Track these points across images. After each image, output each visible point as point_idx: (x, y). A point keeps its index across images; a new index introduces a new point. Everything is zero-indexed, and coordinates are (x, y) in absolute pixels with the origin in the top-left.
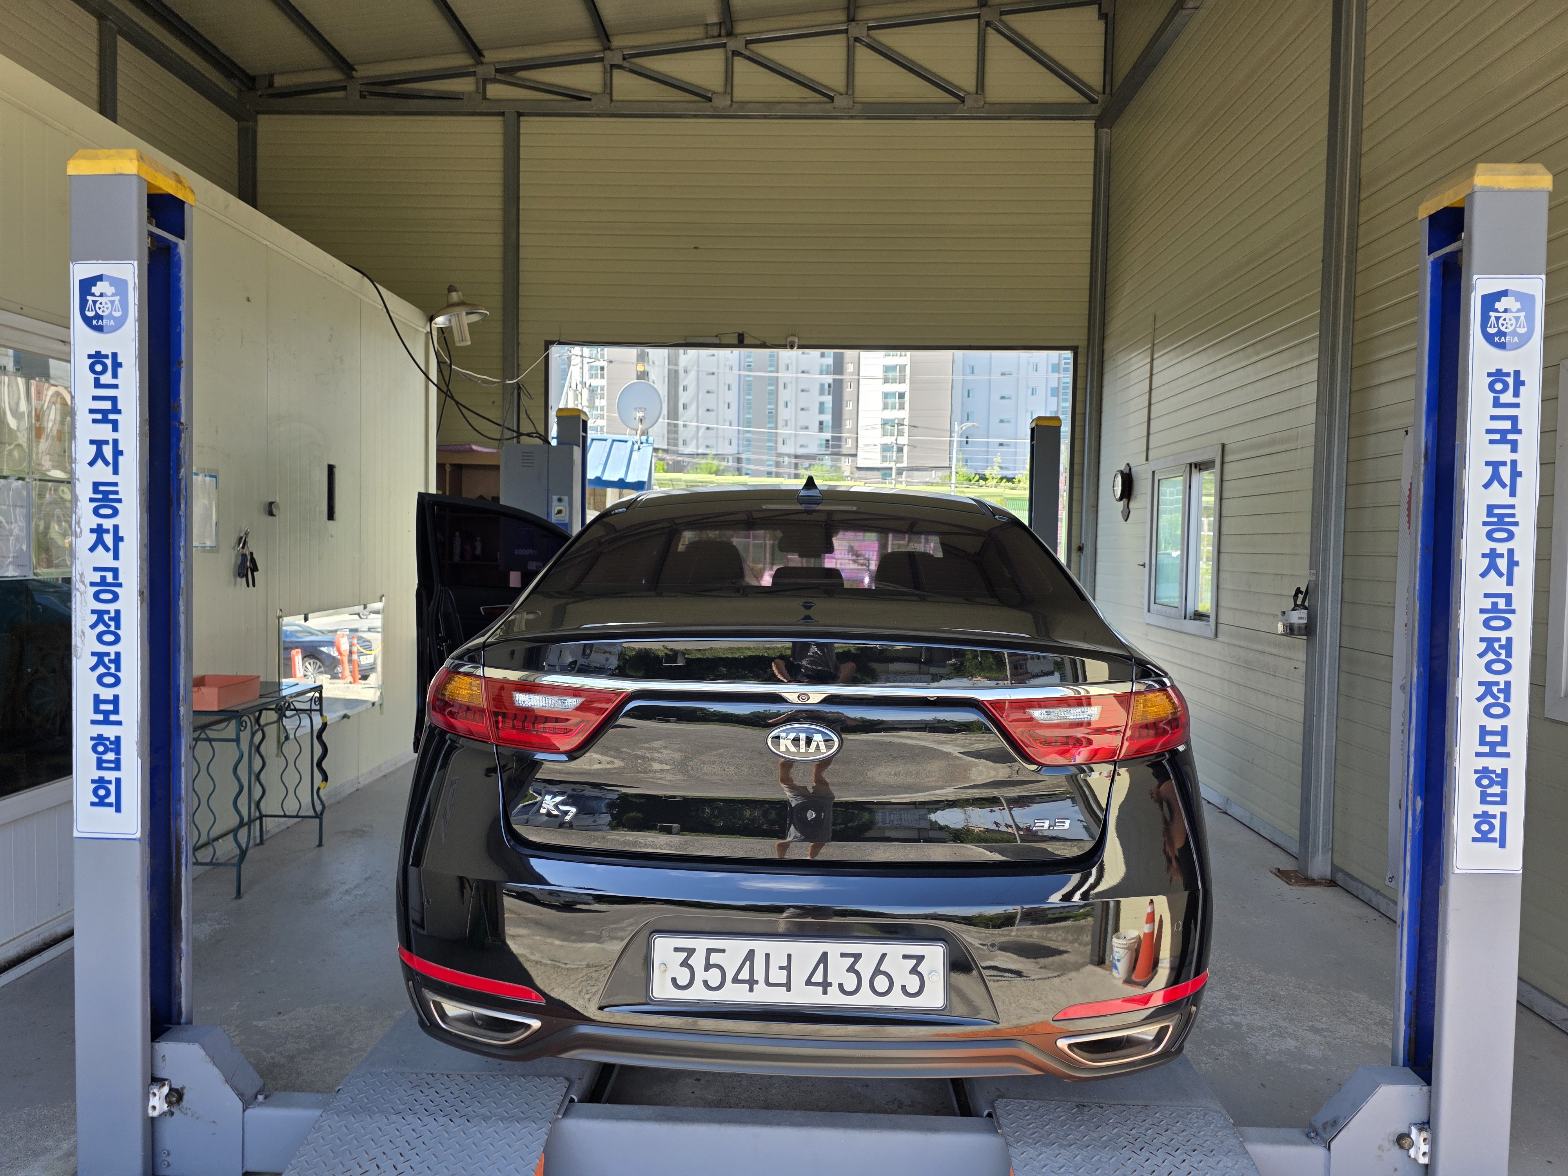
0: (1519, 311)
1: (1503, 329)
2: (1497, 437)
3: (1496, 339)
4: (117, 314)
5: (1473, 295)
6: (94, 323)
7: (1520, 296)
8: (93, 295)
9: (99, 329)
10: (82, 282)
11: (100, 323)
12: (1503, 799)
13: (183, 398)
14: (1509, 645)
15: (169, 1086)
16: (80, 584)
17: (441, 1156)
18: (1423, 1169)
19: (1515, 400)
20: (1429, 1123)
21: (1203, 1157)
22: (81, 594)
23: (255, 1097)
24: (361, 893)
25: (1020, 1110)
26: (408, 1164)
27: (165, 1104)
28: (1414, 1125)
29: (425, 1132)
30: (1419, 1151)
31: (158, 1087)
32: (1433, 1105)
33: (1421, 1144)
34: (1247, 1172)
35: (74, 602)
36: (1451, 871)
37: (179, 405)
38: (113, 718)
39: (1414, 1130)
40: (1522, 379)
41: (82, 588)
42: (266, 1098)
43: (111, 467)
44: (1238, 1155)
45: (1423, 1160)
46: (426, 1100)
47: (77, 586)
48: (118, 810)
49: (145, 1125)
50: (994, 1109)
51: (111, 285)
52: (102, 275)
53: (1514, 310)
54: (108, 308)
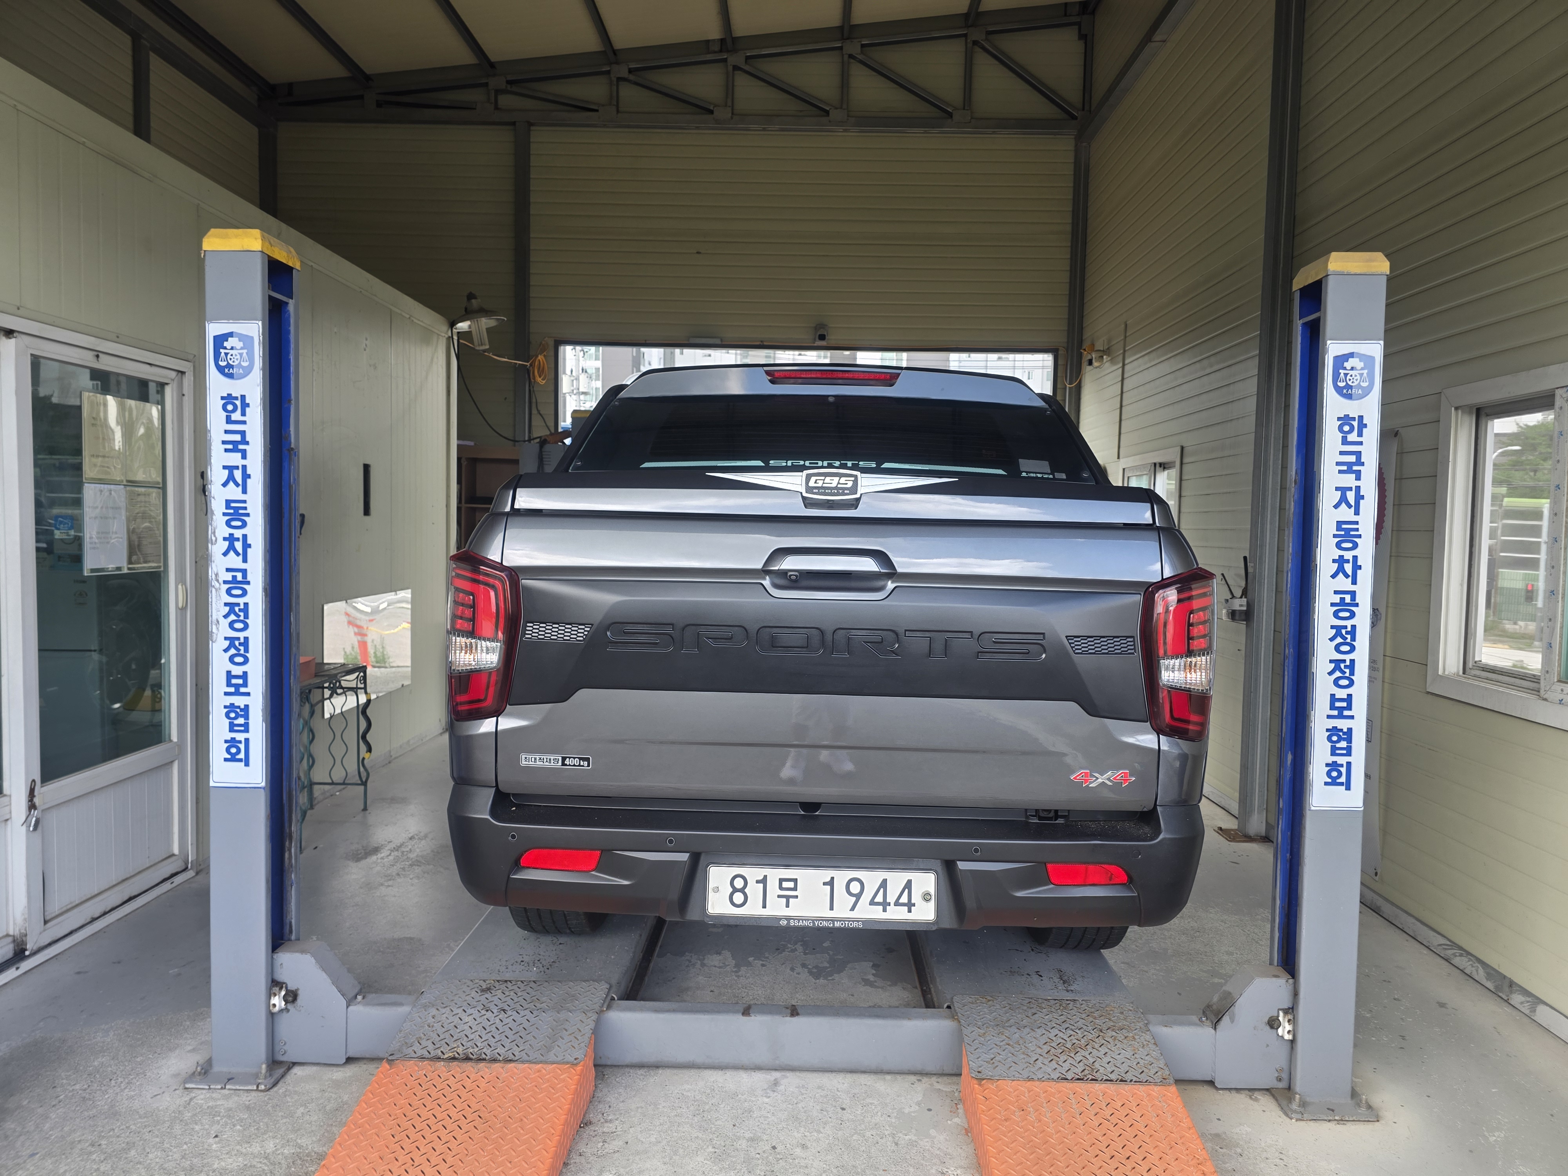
0: (1362, 369)
1: (1350, 383)
2: (1345, 468)
3: (1345, 391)
4: (245, 364)
5: (1327, 357)
6: (226, 371)
7: (1362, 357)
8: (225, 348)
9: (230, 376)
10: (214, 337)
11: (231, 371)
12: (1349, 751)
13: (292, 429)
14: (1353, 631)
15: (286, 988)
16: (216, 582)
17: (512, 1037)
18: (1289, 1044)
19: (1359, 439)
20: (1292, 1008)
21: (1114, 1034)
22: (216, 590)
23: (356, 997)
24: (408, 849)
25: (972, 1003)
26: (486, 1043)
27: (283, 1003)
28: (1281, 1009)
29: (498, 1021)
30: (1285, 1029)
31: (277, 989)
32: (1296, 994)
33: (1287, 1024)
34: (1148, 1045)
35: (210, 597)
36: (1307, 808)
37: (289, 435)
38: (242, 690)
39: (1281, 1014)
40: (1365, 422)
41: (217, 585)
42: (364, 998)
43: (240, 488)
44: (1142, 1032)
45: (1288, 1037)
46: (495, 999)
47: (213, 584)
48: (247, 764)
49: (267, 1019)
50: (953, 1002)
51: (240, 341)
52: (232, 332)
53: (1358, 368)
54: (237, 359)
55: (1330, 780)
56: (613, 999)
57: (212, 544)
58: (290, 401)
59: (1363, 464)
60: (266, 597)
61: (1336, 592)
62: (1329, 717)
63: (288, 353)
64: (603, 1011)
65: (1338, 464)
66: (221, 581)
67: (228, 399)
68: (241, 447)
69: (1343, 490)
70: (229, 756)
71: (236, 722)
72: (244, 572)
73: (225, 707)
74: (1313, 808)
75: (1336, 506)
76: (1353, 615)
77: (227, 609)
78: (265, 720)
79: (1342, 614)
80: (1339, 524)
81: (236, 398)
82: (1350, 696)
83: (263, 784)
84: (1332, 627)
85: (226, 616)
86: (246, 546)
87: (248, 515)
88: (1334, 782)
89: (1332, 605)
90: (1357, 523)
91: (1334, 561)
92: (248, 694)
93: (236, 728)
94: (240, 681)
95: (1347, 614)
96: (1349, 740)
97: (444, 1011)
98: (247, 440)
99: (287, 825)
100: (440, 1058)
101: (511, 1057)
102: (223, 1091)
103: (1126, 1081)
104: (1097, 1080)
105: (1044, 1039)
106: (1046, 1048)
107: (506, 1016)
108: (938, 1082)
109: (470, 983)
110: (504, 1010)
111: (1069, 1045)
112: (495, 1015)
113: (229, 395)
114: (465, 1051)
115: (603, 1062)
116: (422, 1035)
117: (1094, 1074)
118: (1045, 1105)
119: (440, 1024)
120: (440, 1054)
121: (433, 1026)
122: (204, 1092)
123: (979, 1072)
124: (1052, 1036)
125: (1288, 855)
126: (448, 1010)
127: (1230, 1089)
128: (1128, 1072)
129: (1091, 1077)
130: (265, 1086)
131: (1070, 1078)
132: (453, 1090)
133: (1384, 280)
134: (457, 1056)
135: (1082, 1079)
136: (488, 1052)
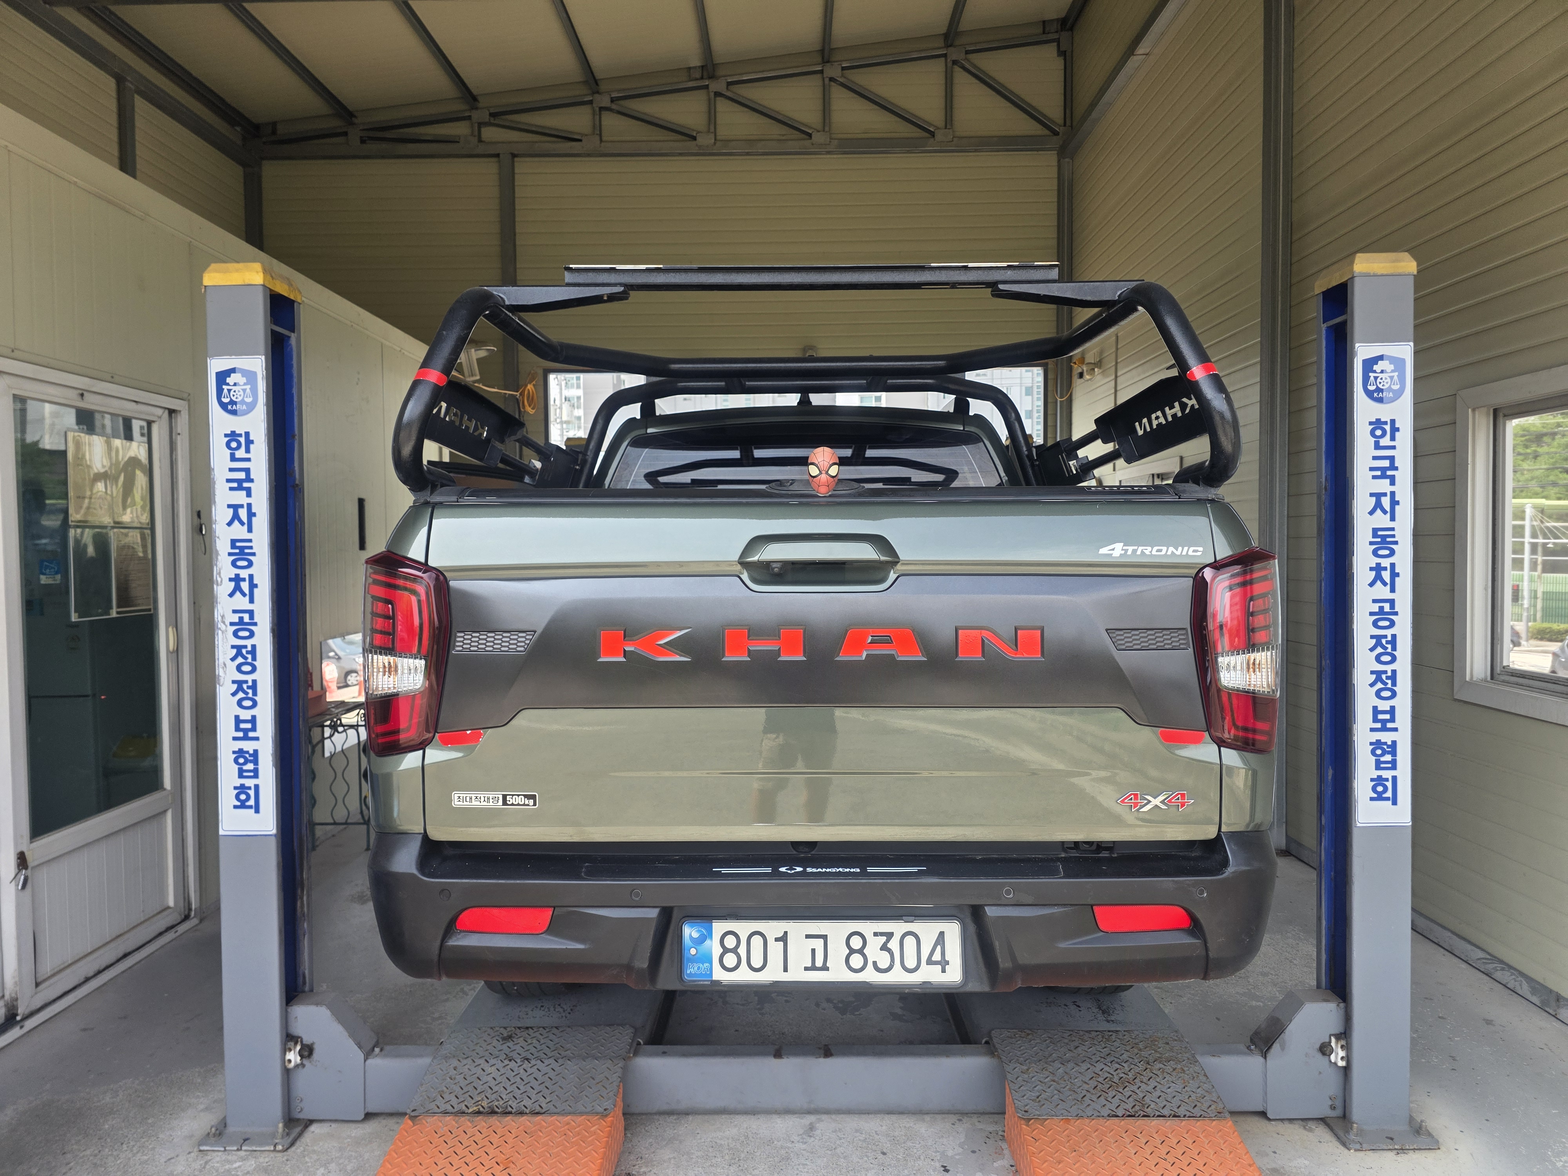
0: (1392, 371)
1: (1380, 386)
2: (1379, 473)
3: (1375, 395)
4: (249, 400)
5: (1356, 360)
6: (229, 408)
7: (1393, 360)
8: (228, 384)
9: (234, 413)
10: (217, 373)
11: (234, 407)
12: (1393, 765)
13: (296, 464)
14: (1393, 641)
15: (302, 1042)
16: (222, 624)
17: (538, 1089)
18: (1342, 1071)
19: (1392, 443)
20: (1345, 1033)
21: (1163, 1066)
22: (223, 632)
23: (373, 1050)
25: (1011, 1038)
26: (511, 1095)
27: (299, 1058)
28: (1333, 1035)
29: (522, 1071)
30: (1338, 1056)
31: (292, 1044)
32: (1348, 1018)
33: (1339, 1050)
34: (1198, 1076)
35: (216, 639)
36: (1354, 825)
37: (294, 471)
38: (251, 734)
39: (1333, 1040)
40: (1397, 426)
41: (223, 627)
42: (381, 1050)
43: (246, 526)
44: (1191, 1063)
45: (1341, 1063)
46: (518, 1047)
47: (219, 626)
48: (257, 811)
49: (283, 1075)
50: (991, 1038)
51: (243, 376)
52: (235, 368)
53: (1389, 371)
54: (240, 395)
55: (1376, 796)
56: (639, 1044)
57: (217, 585)
58: (293, 436)
59: (1396, 469)
60: (273, 638)
61: (1374, 601)
62: (1372, 730)
63: (291, 387)
64: (629, 1057)
65: (1371, 469)
66: (228, 623)
67: (232, 436)
68: (245, 485)
69: (1378, 496)
70: (238, 804)
71: (245, 768)
72: (251, 613)
73: (234, 752)
74: (1359, 825)
75: (1371, 513)
76: (1392, 624)
77: (234, 651)
78: (275, 765)
79: (1381, 624)
80: (1375, 531)
81: (240, 435)
82: (1393, 708)
83: (274, 832)
84: (1372, 637)
85: (233, 659)
86: (253, 586)
87: (254, 554)
88: (1380, 797)
89: (1371, 614)
90: (1393, 529)
91: (1371, 569)
92: (257, 739)
93: (245, 774)
94: (249, 726)
95: (1387, 623)
96: (1394, 753)
97: (465, 1062)
98: (252, 477)
99: (298, 872)
100: (464, 1113)
101: (538, 1109)
102: (239, 1153)
103: (1179, 1116)
104: (1149, 1116)
105: (1089, 1074)
106: (1093, 1083)
107: (530, 1065)
108: (979, 1122)
109: (490, 1031)
110: (527, 1059)
111: (1116, 1079)
112: (518, 1065)
113: (233, 434)
114: (490, 1105)
115: (634, 1109)
116: (445, 1089)
117: (1146, 1110)
118: (1097, 1146)
119: (462, 1076)
120: (464, 1108)
121: (455, 1079)
122: (220, 1154)
123: (1025, 1111)
124: (1097, 1070)
125: (1332, 873)
126: (469, 1061)
127: (1282, 1120)
128: (1180, 1106)
129: (1142, 1113)
130: (283, 1146)
131: (1120, 1115)
132: (480, 1146)
133: (1411, 282)
134: (481, 1109)
135: (1134, 1116)
136: (514, 1105)
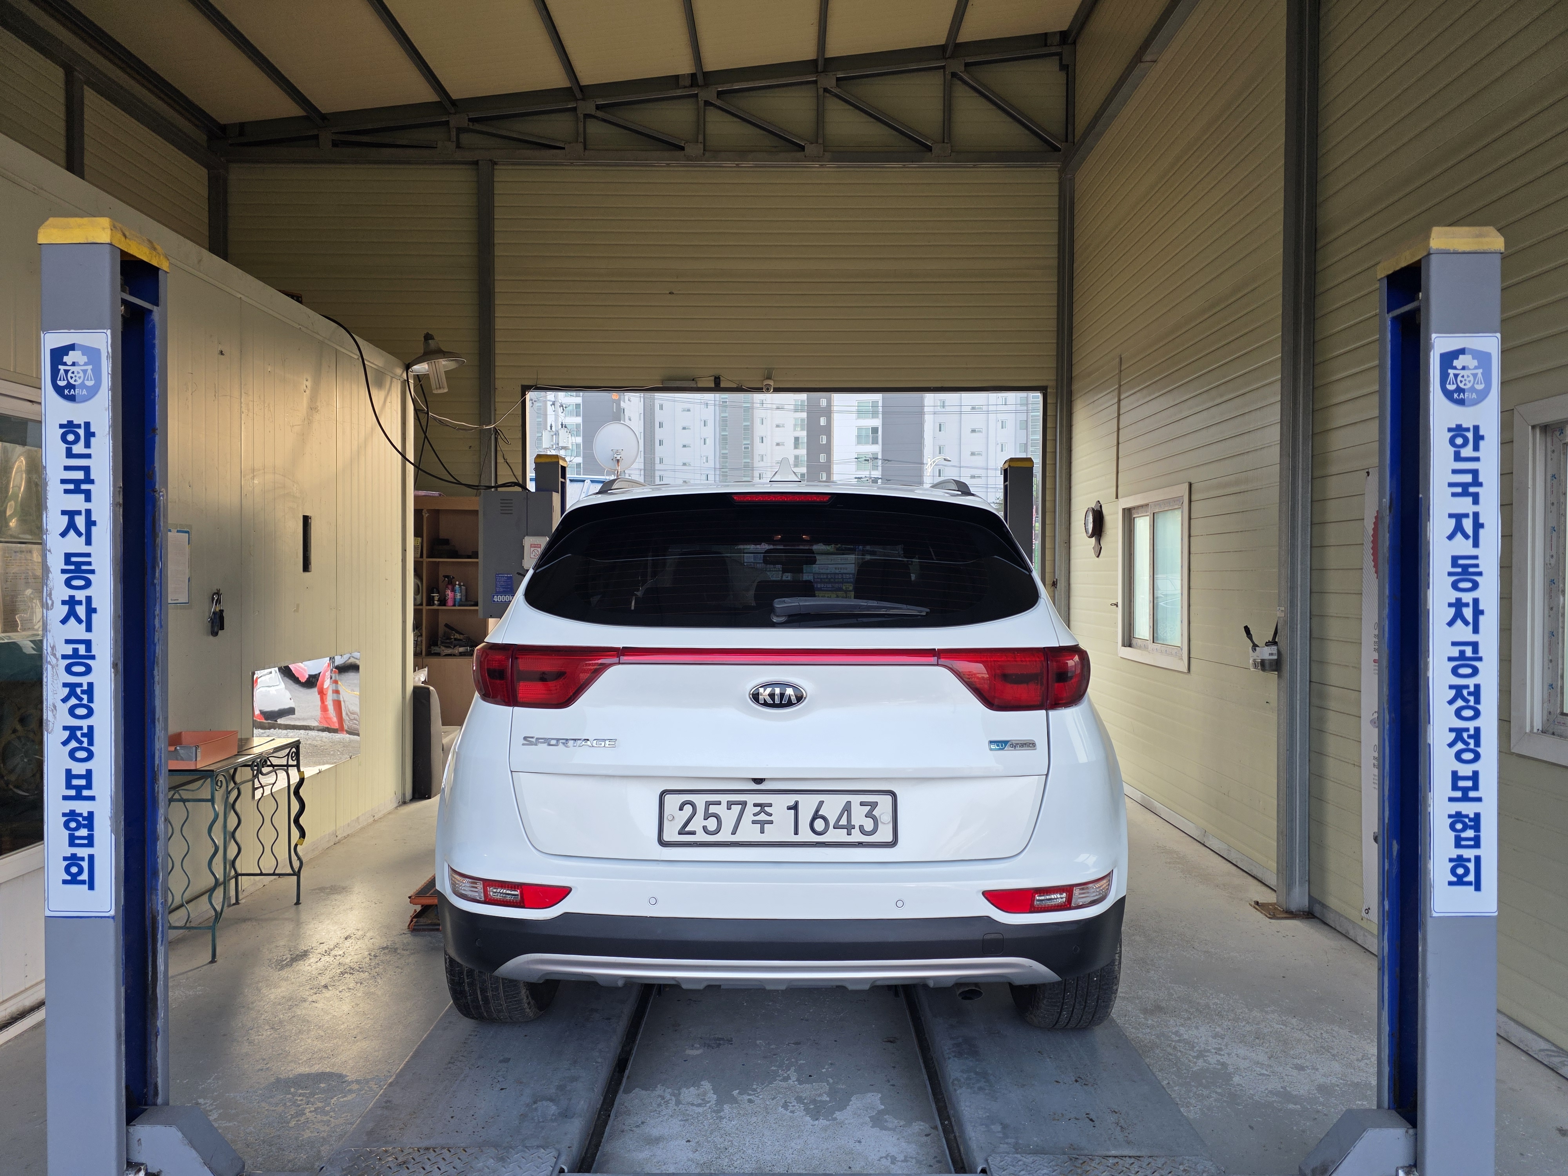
0: (1476, 368)
1: (1462, 385)
2: (1459, 490)
3: (1456, 395)
4: (90, 383)
5: (1432, 353)
6: (66, 393)
7: (1476, 354)
8: (65, 364)
9: (72, 399)
10: (53, 351)
11: (72, 392)
12: (1477, 842)
13: (157, 465)
14: (1477, 692)
15: (145, 1170)
16: (52, 657)
19: (1475, 454)
20: (1416, 1164)
22: (53, 668)
24: (341, 953)
25: (1013, 1166)
28: (1400, 1167)
31: (134, 1171)
32: (1418, 1147)
35: (45, 676)
36: (1428, 915)
37: (153, 470)
38: (85, 793)
39: (1401, 1173)
40: (1481, 433)
41: (54, 661)
43: (83, 537)
47: (49, 659)
48: (91, 887)
50: (987, 1166)
51: (83, 354)
52: (74, 344)
53: (1471, 367)
54: (80, 378)
55: (1455, 879)
56: (562, 1171)
57: (47, 609)
58: (154, 430)
59: (1480, 485)
60: (115, 675)
61: (1454, 644)
62: (1451, 799)
63: (154, 371)
65: (1451, 485)
66: (59, 656)
67: (69, 427)
68: (84, 487)
69: (1458, 518)
70: (69, 878)
71: (77, 834)
72: (88, 643)
73: (64, 815)
74: (1435, 915)
75: (1451, 537)
76: (1475, 671)
77: (67, 690)
78: (115, 831)
79: (1462, 671)
80: (1455, 560)
81: (79, 426)
82: (1476, 774)
83: (112, 913)
84: (1451, 687)
85: (65, 700)
86: (91, 611)
87: (92, 572)
88: (1460, 881)
89: (1450, 659)
90: (1476, 557)
91: (1450, 605)
92: (92, 798)
93: (77, 842)
94: (83, 782)
95: (1468, 671)
96: (1477, 828)
98: (92, 478)
113: (70, 424)
133: (1497, 261)
